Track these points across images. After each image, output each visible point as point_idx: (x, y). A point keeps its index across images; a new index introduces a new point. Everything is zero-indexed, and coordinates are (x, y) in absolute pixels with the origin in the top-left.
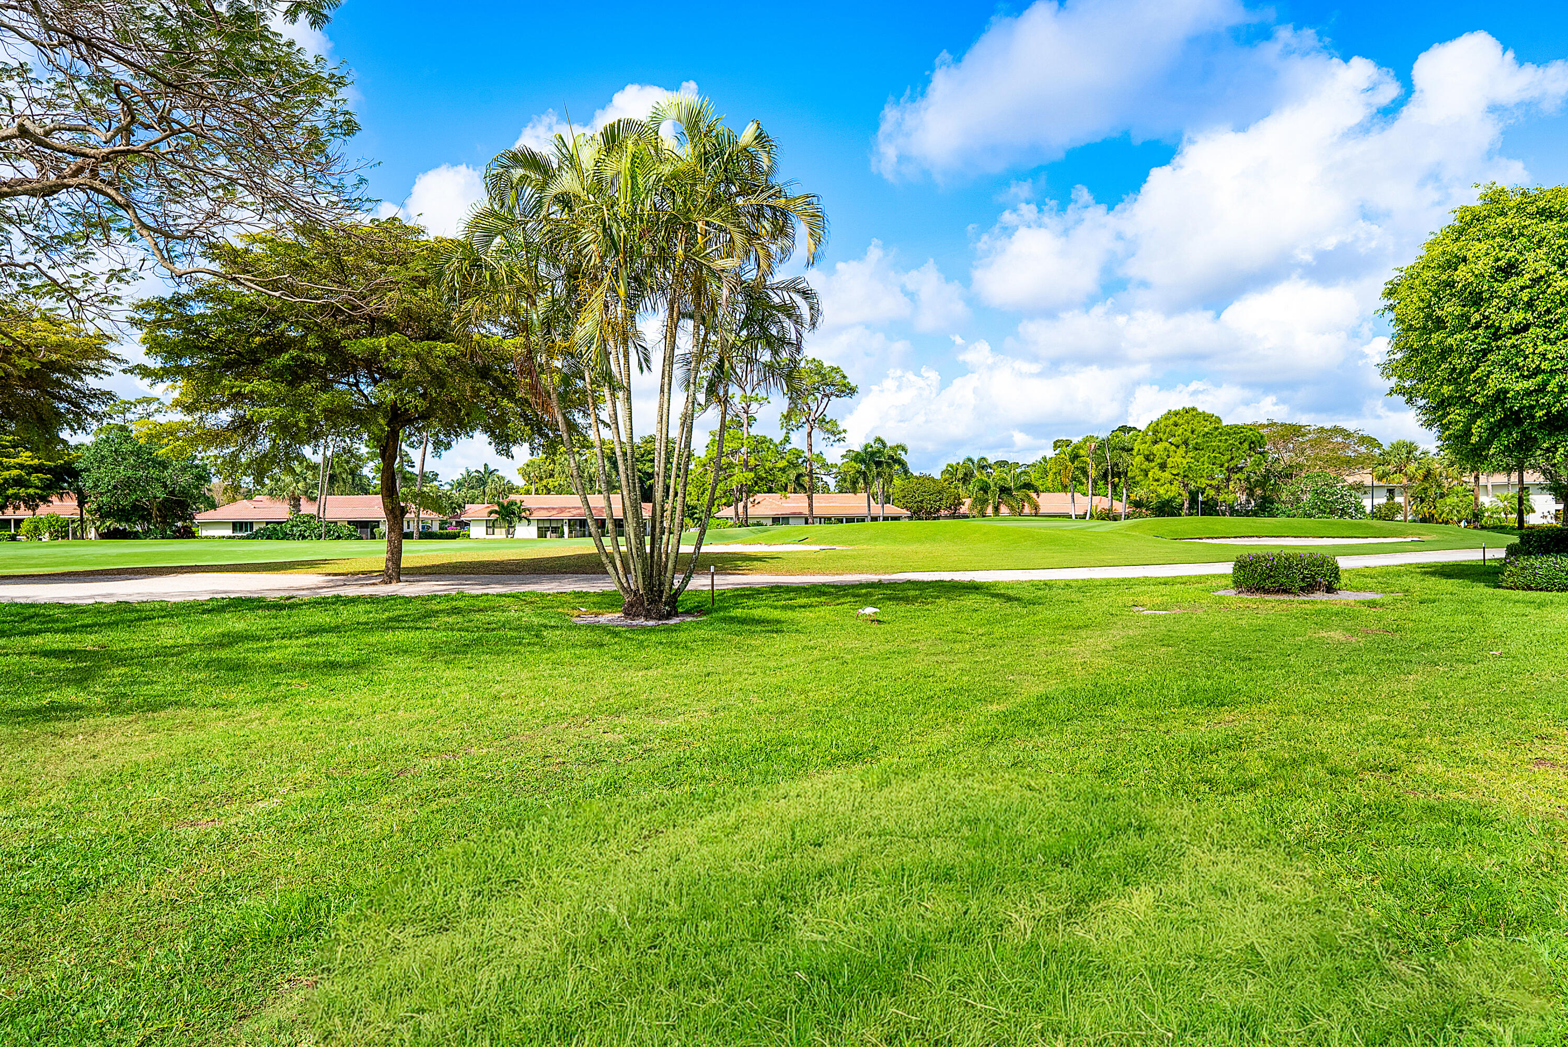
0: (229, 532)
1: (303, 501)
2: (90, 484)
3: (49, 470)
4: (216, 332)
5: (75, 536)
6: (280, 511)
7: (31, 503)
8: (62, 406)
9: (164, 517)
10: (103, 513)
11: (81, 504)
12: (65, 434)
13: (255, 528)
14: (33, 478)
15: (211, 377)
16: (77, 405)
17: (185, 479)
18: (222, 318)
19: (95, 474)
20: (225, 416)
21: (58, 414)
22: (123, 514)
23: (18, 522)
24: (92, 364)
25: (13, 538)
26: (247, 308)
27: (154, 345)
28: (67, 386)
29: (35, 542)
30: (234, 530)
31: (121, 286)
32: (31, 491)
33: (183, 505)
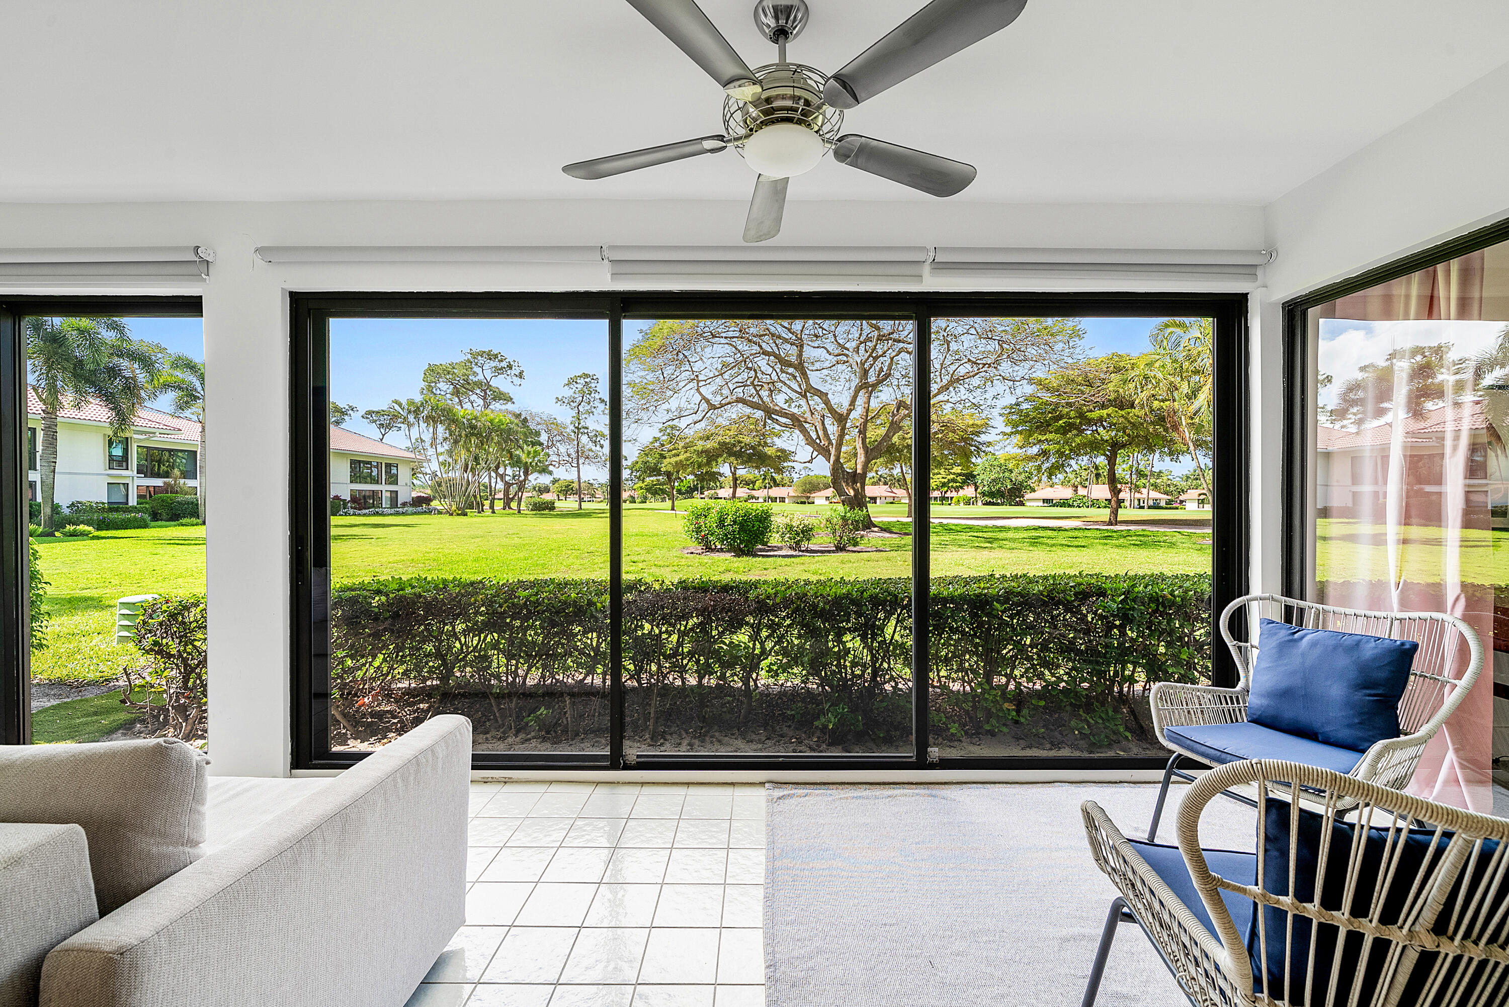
0: (1041, 504)
1: (1079, 488)
2: (980, 481)
3: (964, 475)
4: (1032, 414)
5: (973, 504)
6: (1066, 493)
7: (957, 489)
8: (973, 448)
9: (1011, 496)
10: (983, 494)
11: (976, 490)
12: (973, 460)
13: (1054, 502)
14: (958, 478)
15: (1030, 433)
16: (978, 448)
17: (1021, 478)
18: (1036, 409)
19: (982, 477)
20: (1035, 450)
21: (972, 452)
22: (991, 494)
23: (952, 498)
24: (984, 430)
25: (950, 504)
26: (1046, 404)
27: (1008, 422)
28: (976, 440)
29: (958, 506)
30: (1044, 502)
31: (997, 401)
32: (958, 484)
33: (1019, 490)
